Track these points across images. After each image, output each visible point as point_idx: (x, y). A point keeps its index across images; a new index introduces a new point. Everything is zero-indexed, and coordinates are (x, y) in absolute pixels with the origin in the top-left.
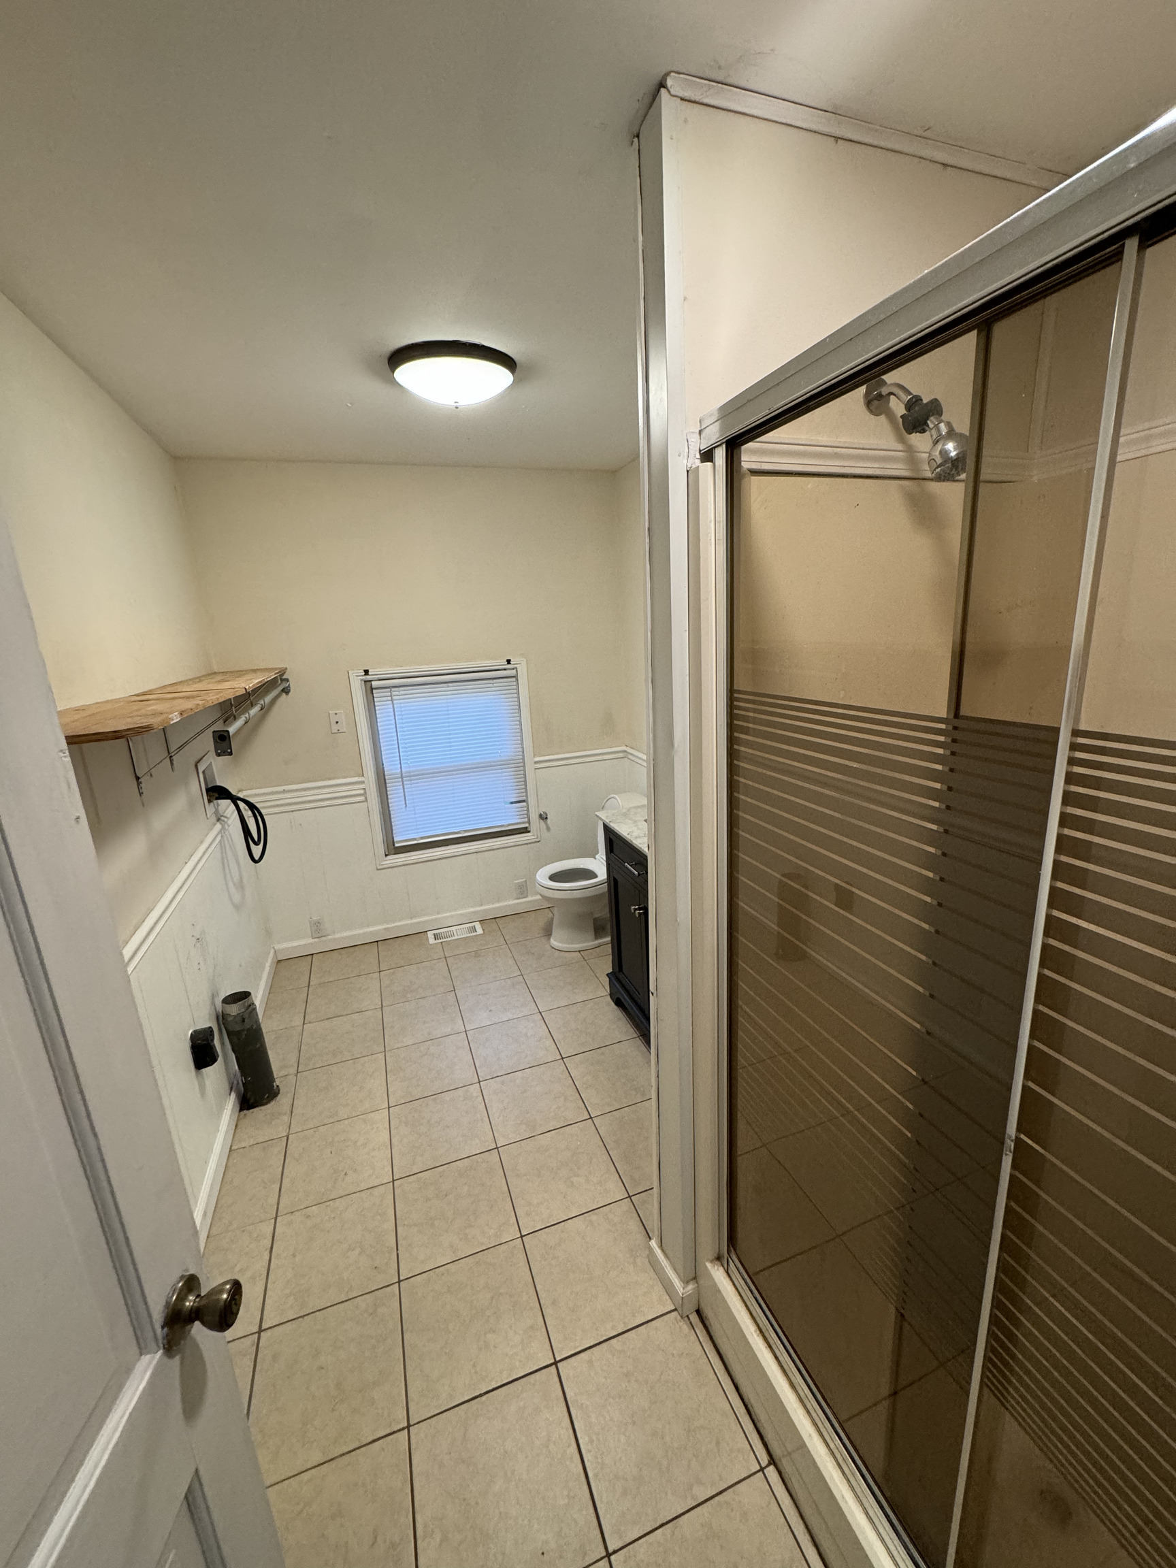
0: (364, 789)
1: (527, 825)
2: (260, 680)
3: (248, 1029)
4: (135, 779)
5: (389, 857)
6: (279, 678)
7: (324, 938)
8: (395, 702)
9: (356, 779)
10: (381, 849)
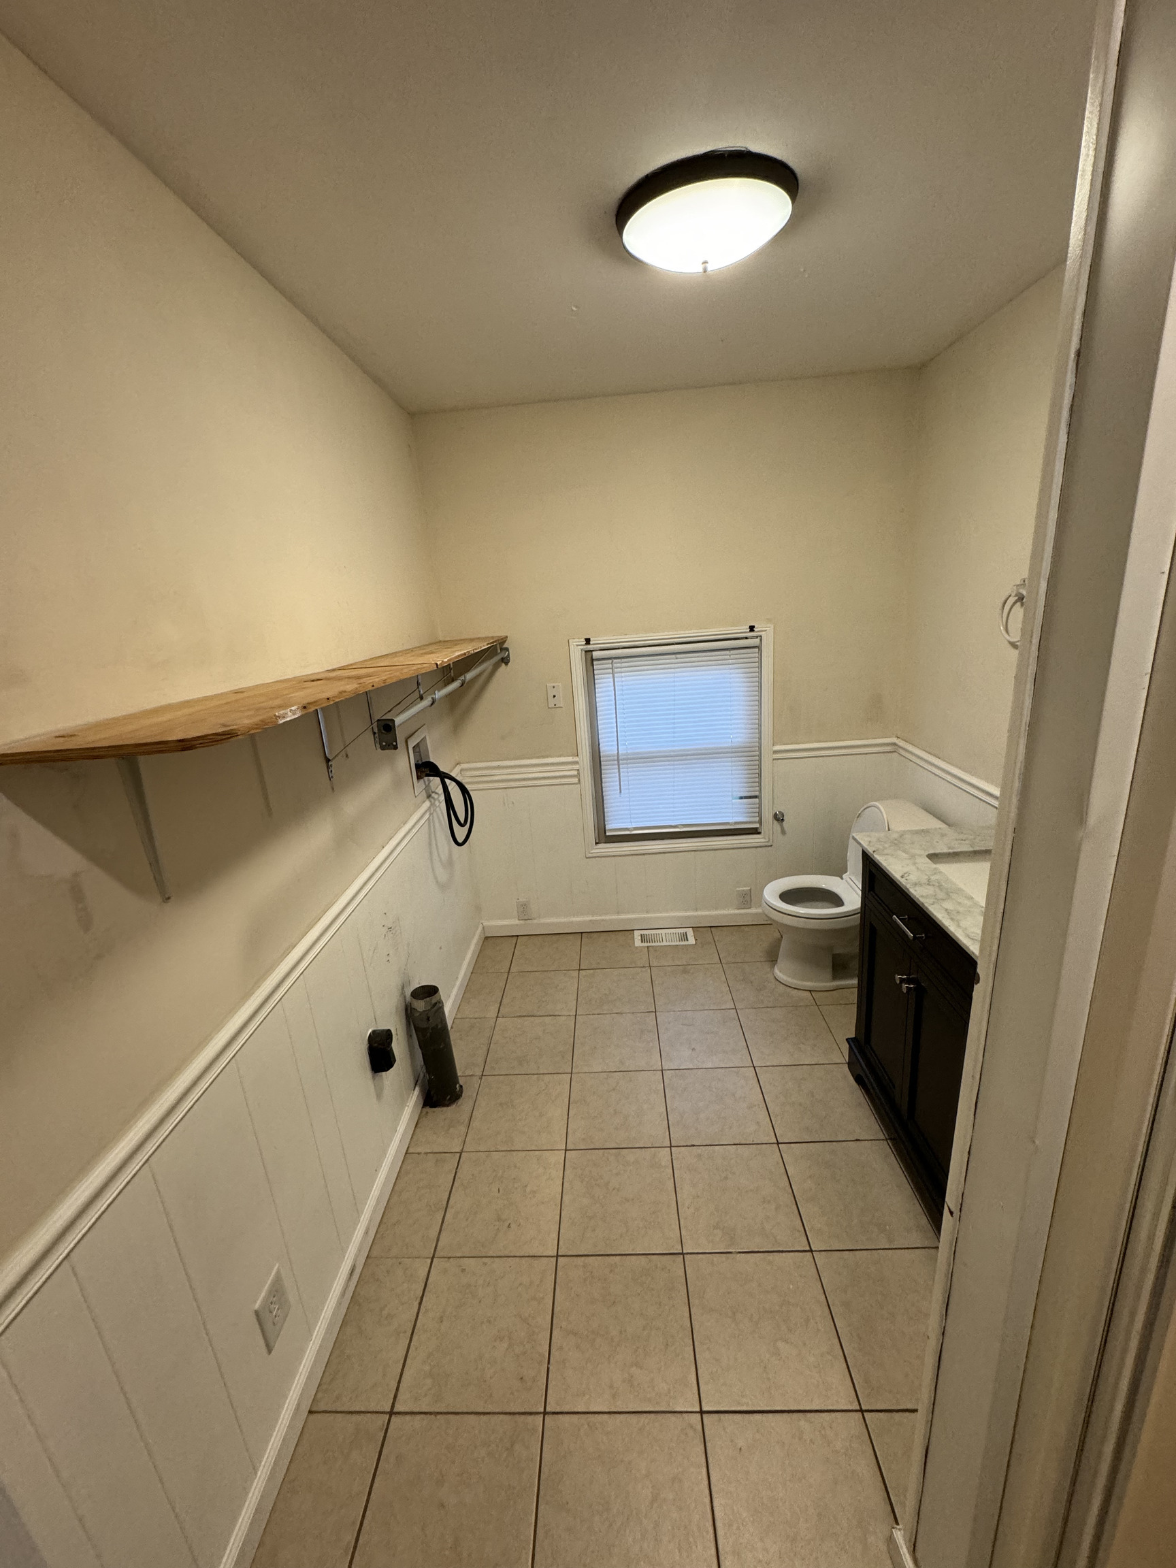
0: (578, 770)
1: (757, 825)
2: (462, 652)
3: (433, 1029)
4: (325, 761)
5: (600, 846)
6: (498, 646)
7: (529, 922)
8: (616, 675)
9: (570, 759)
10: (591, 834)
